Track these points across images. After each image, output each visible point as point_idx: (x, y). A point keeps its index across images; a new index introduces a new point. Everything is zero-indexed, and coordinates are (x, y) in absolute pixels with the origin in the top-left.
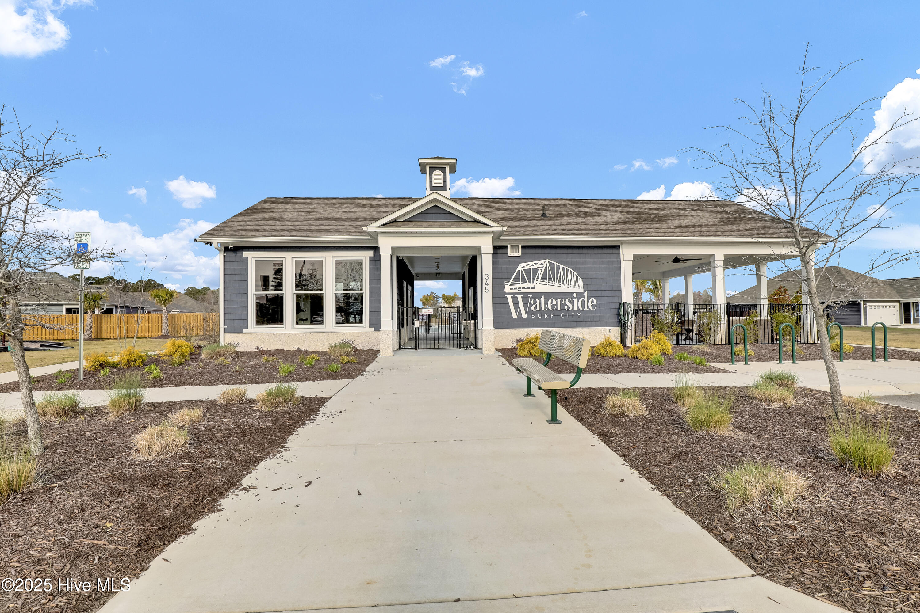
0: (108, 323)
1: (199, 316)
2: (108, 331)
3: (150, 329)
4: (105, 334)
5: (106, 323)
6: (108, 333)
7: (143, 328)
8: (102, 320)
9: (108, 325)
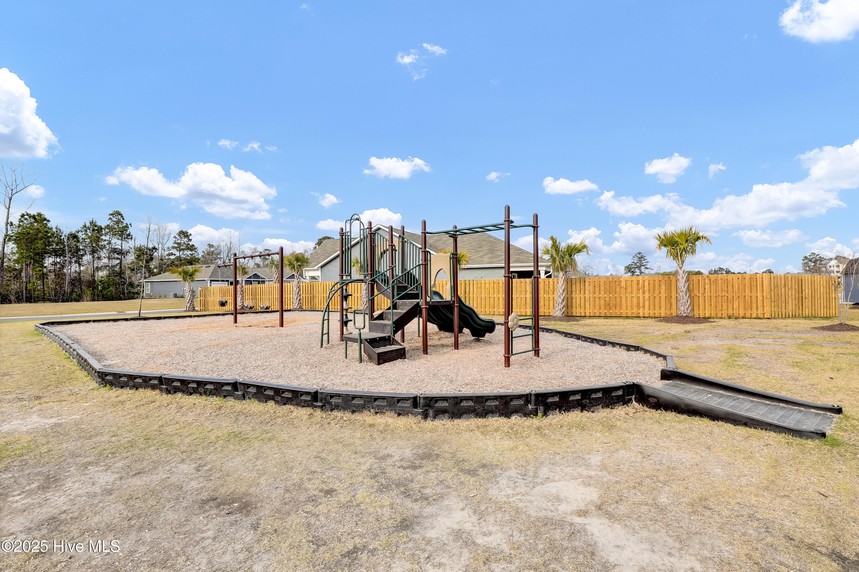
0: (582, 291)
1: (735, 280)
2: (582, 305)
3: (647, 303)
4: (578, 309)
5: (578, 292)
6: (583, 309)
7: (635, 301)
8: (574, 286)
9: (582, 296)
